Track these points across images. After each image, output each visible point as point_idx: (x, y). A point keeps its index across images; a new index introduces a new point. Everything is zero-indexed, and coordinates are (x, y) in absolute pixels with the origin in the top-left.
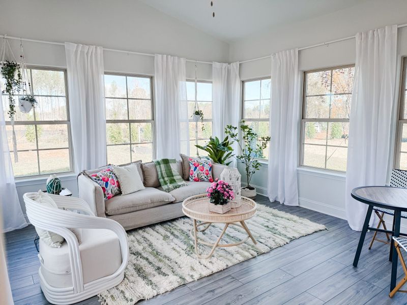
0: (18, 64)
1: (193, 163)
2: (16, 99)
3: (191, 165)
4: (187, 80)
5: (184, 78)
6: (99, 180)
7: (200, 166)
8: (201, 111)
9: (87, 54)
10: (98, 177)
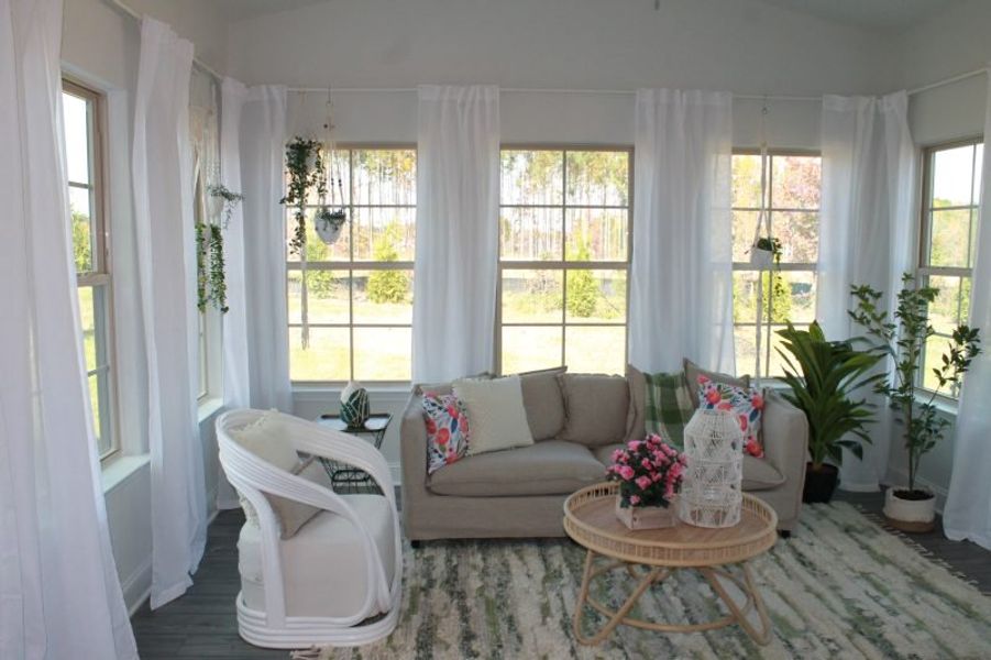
0: (320, 141)
1: (706, 391)
2: (310, 214)
3: (701, 397)
4: (737, 151)
5: (728, 144)
6: (440, 408)
7: (722, 401)
8: (777, 240)
9: (463, 105)
10: (441, 402)
